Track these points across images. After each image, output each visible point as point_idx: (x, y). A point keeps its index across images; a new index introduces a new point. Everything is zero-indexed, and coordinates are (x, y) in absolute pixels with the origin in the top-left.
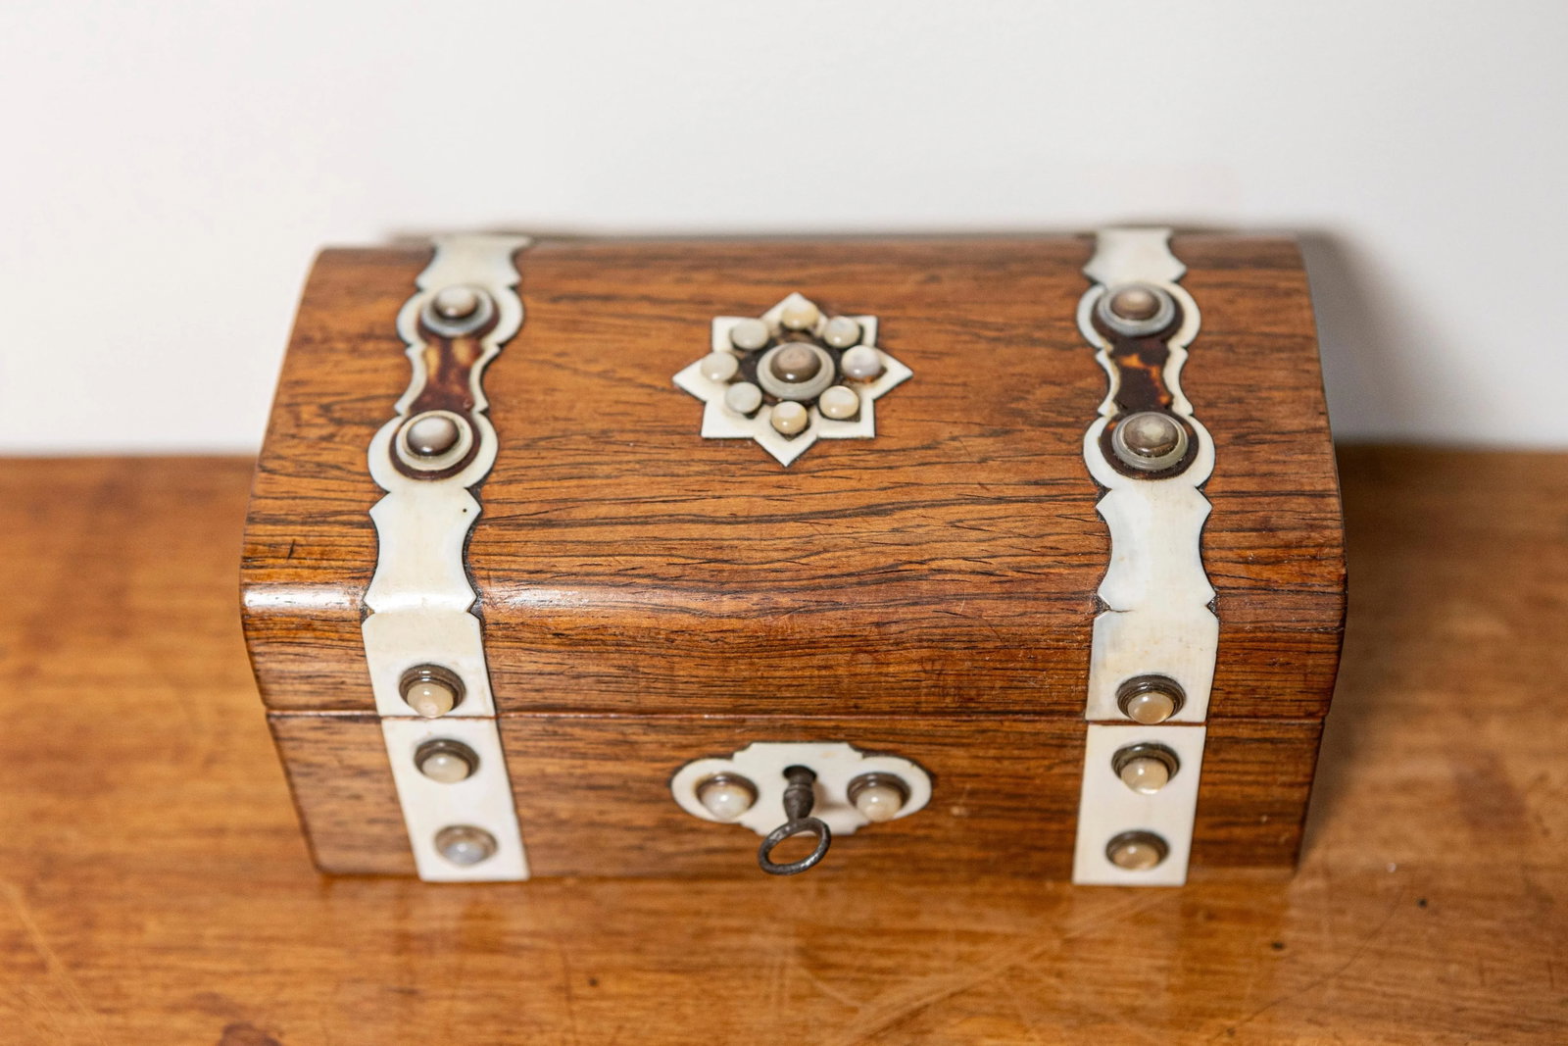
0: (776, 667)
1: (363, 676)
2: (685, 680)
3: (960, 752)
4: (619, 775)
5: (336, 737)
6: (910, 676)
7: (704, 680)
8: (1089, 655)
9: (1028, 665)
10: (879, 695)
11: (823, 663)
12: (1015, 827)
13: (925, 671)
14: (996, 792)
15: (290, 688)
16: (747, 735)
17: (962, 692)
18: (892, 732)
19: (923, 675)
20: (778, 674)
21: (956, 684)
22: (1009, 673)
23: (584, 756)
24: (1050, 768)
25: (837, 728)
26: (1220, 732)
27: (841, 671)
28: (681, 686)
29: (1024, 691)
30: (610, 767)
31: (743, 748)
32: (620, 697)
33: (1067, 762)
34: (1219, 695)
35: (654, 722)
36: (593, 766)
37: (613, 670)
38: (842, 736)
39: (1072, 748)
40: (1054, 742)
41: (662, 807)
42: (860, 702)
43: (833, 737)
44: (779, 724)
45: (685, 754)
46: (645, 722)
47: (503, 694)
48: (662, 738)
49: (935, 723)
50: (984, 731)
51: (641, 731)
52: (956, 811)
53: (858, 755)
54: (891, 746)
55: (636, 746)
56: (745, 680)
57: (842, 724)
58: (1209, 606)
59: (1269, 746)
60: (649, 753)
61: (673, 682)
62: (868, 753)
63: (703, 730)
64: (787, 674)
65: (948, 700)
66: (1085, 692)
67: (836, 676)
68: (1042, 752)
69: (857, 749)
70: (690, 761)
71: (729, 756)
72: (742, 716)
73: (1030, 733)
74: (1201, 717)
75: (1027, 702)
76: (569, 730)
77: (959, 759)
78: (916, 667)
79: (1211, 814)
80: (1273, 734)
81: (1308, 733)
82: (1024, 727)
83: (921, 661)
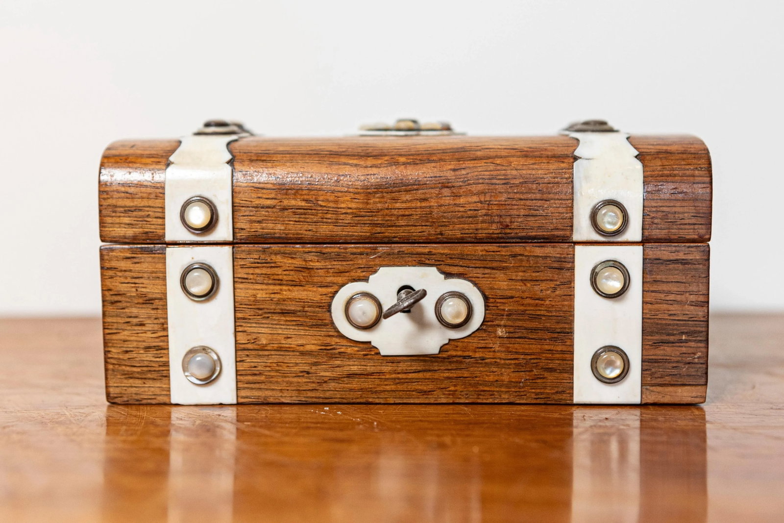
0: (395, 200)
1: (160, 210)
2: (344, 211)
3: (502, 275)
4: (300, 300)
5: (137, 267)
6: (472, 206)
7: (354, 211)
8: (573, 188)
9: (538, 196)
10: (455, 223)
11: (423, 196)
12: (535, 347)
13: (481, 202)
14: (523, 313)
15: (117, 220)
16: (377, 261)
17: (502, 220)
18: (462, 257)
19: (479, 205)
20: (398, 205)
21: (499, 212)
22: (528, 203)
23: (280, 282)
24: (555, 289)
25: (430, 253)
26: (651, 254)
27: (433, 203)
28: (342, 217)
29: (537, 218)
30: (297, 293)
31: (375, 272)
32: (306, 227)
33: (565, 283)
34: (647, 221)
35: (324, 251)
36: (287, 293)
37: (303, 204)
38: (432, 261)
39: (566, 266)
40: (556, 265)
41: (324, 331)
42: (443, 229)
43: (427, 262)
44: (396, 252)
45: (339, 280)
46: (318, 250)
47: (239, 225)
48: (328, 264)
49: (486, 249)
50: (514, 256)
51: (316, 258)
52: (500, 332)
53: (442, 276)
54: (460, 269)
55: (313, 273)
56: (379, 210)
57: (434, 251)
58: (636, 157)
59: (679, 266)
60: (320, 279)
61: (337, 213)
62: (448, 275)
63: (352, 257)
64: (404, 205)
65: (494, 226)
66: (572, 218)
67: (430, 207)
68: (549, 275)
69: (442, 272)
70: (343, 285)
71: (366, 279)
72: (375, 245)
73: (542, 257)
74: (639, 237)
75: (539, 228)
76: (274, 257)
77: (502, 283)
78: (475, 198)
79: (652, 334)
80: (681, 256)
81: (701, 254)
82: (538, 252)
83: (479, 194)
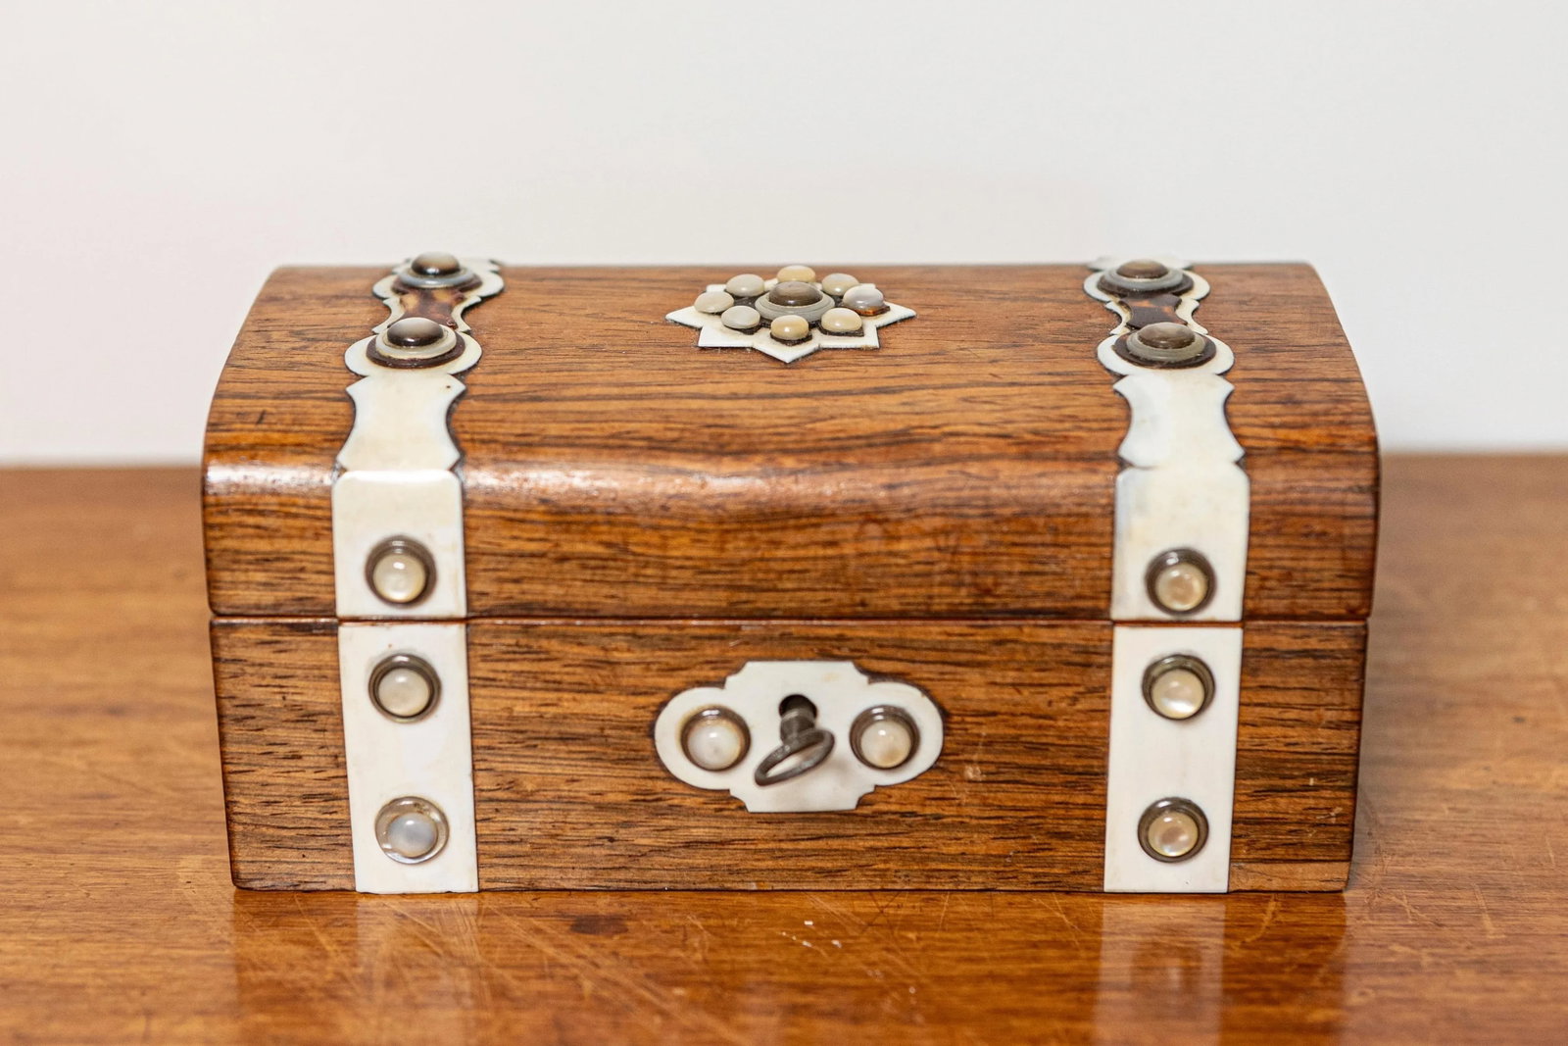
0: (776, 544)
1: (324, 559)
2: (679, 563)
3: (974, 676)
4: (595, 717)
5: (284, 658)
6: (922, 556)
7: (698, 563)
8: (1113, 524)
9: (1048, 538)
10: (888, 586)
11: (828, 538)
12: (1035, 798)
13: (939, 549)
14: (1015, 740)
15: (242, 577)
16: (743, 651)
17: (979, 581)
18: (901, 645)
19: (936, 555)
20: (781, 553)
21: (972, 567)
22: (1028, 551)
23: (558, 686)
24: (1075, 700)
25: (841, 638)
26: (1259, 641)
27: (848, 550)
28: (674, 573)
29: (1045, 578)
30: (590, 704)
31: (737, 670)
32: (606, 590)
33: (1092, 691)
34: (1255, 582)
35: (641, 631)
36: (569, 704)
37: (600, 550)
38: (845, 652)
39: (1096, 661)
40: (1077, 659)
41: (642, 769)
42: (867, 595)
43: (836, 652)
44: (777, 633)
45: (671, 682)
46: (629, 630)
47: (478, 587)
48: (647, 655)
49: (948, 629)
50: (1000, 643)
51: (625, 645)
52: (970, 772)
53: (864, 679)
54: (900, 667)
55: (619, 670)
56: (744, 562)
57: (849, 633)
58: (1238, 463)
59: (1309, 662)
60: (632, 681)
61: (664, 567)
62: (875, 676)
63: (693, 643)
64: (790, 553)
65: (964, 591)
66: (1110, 579)
67: (842, 557)
68: (1065, 675)
69: (864, 671)
70: (676, 693)
71: (720, 683)
72: (738, 622)
73: (1052, 645)
74: (1235, 614)
75: (1049, 595)
76: (544, 643)
77: (975, 689)
78: (929, 543)
79: (1253, 776)
80: (1313, 644)
81: (1352, 641)
82: (1046, 636)
83: (934, 533)
